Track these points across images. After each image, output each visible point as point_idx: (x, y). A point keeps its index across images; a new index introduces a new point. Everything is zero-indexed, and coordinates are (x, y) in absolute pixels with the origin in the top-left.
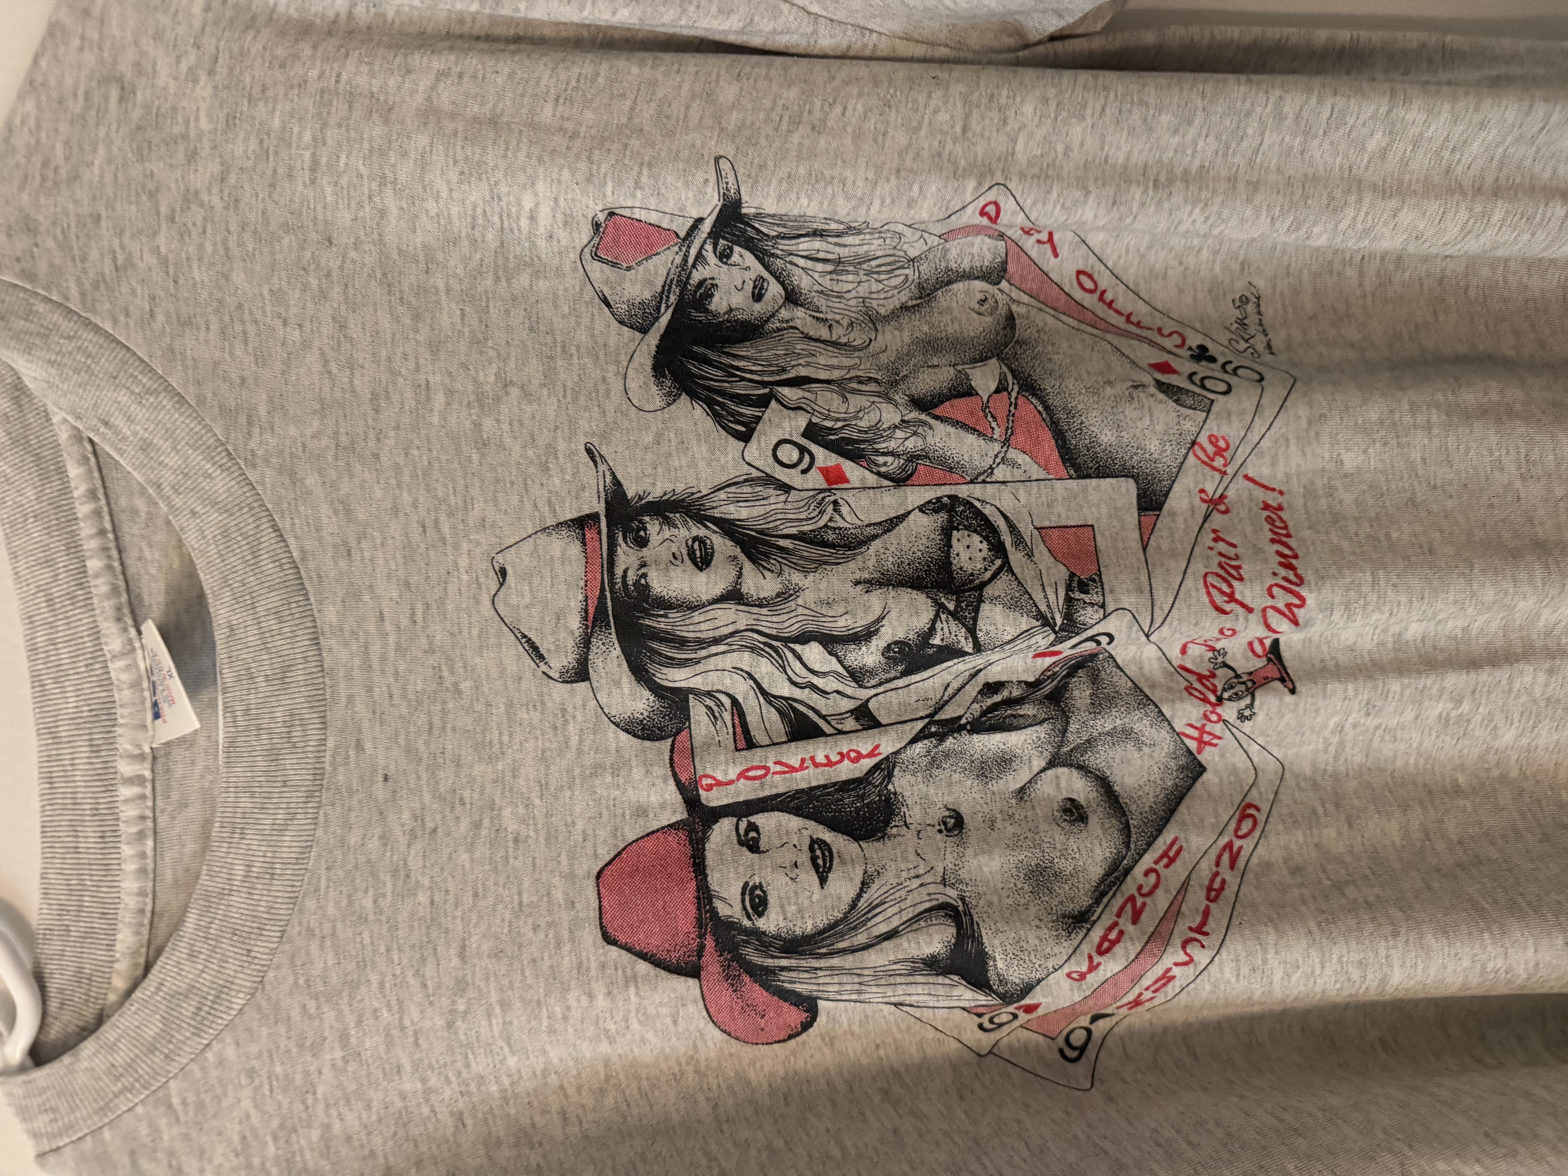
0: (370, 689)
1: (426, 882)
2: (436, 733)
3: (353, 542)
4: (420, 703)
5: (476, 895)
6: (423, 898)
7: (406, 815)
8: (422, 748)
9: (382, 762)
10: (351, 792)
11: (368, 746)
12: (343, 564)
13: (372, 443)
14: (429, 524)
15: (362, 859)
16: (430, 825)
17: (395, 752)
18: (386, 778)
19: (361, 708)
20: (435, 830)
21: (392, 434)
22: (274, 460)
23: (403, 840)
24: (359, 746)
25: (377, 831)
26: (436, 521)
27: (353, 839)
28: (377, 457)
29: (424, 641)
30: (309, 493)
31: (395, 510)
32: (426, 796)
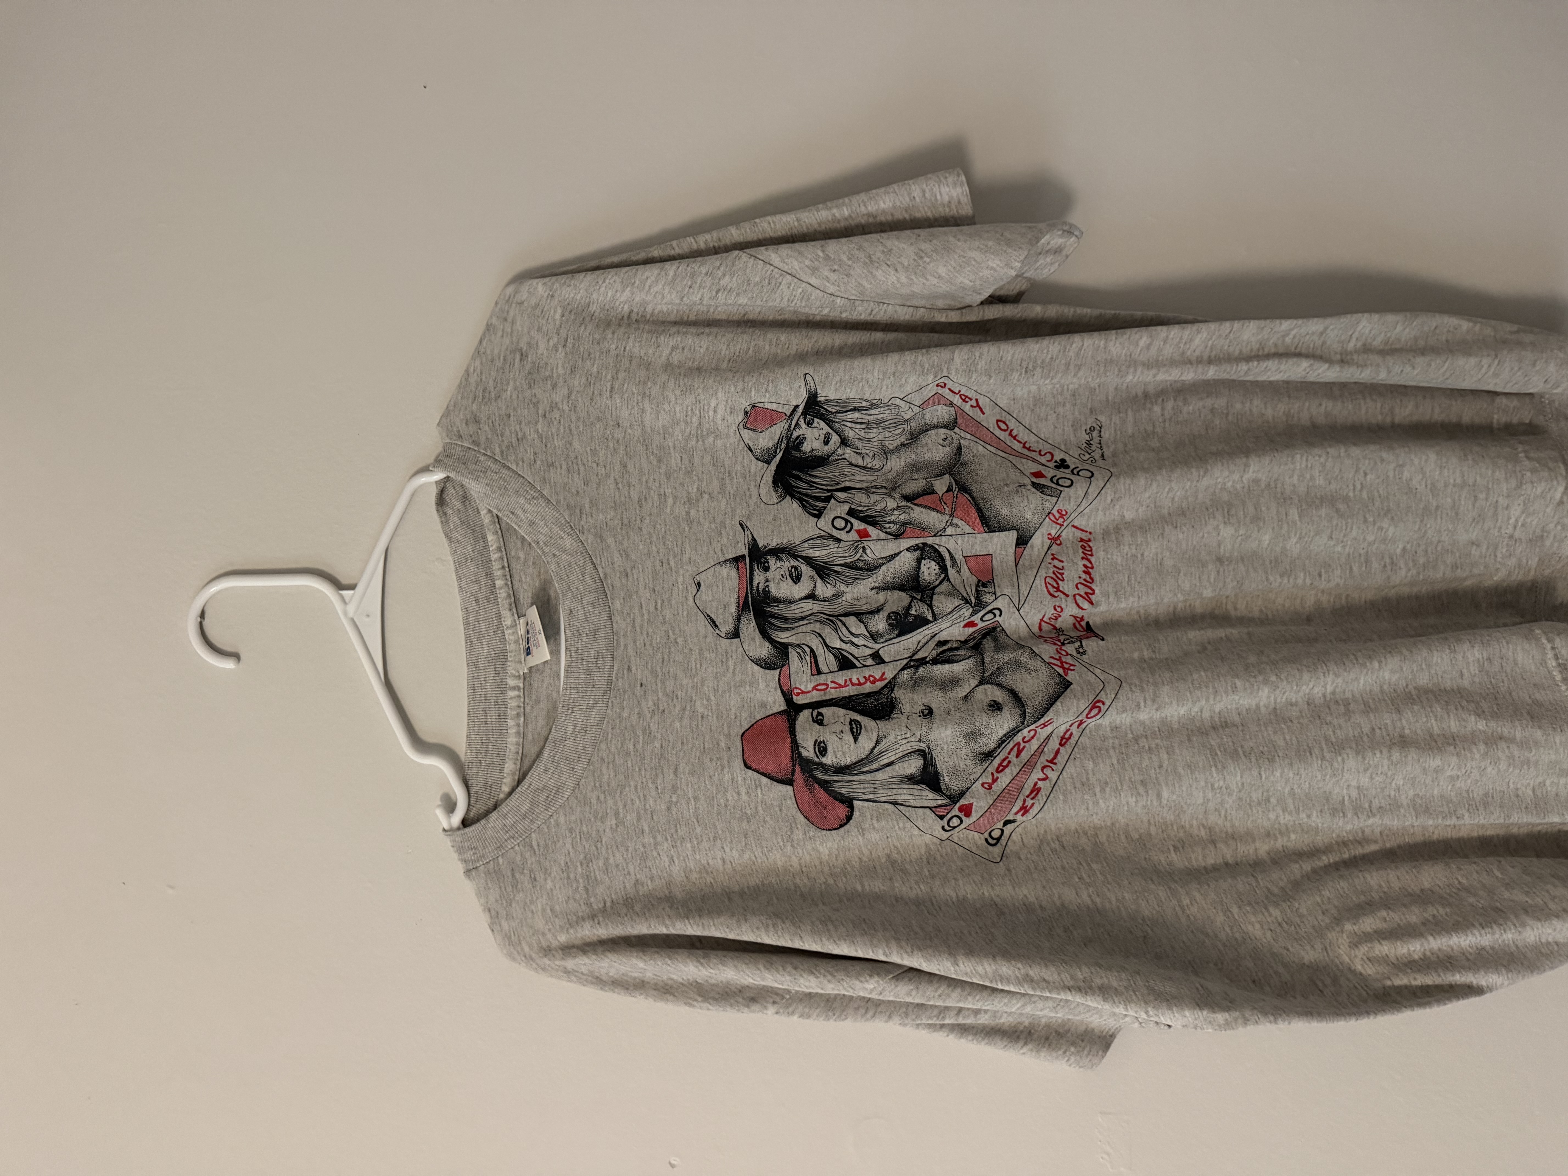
0: (635, 642)
1: (659, 737)
2: (665, 663)
3: (629, 570)
4: (658, 648)
5: (682, 743)
6: (657, 744)
7: (650, 703)
8: (658, 669)
9: (639, 677)
10: (624, 691)
11: (633, 669)
12: (624, 581)
13: (638, 522)
14: (665, 561)
15: (629, 724)
16: (661, 708)
17: (646, 672)
18: (641, 685)
19: (630, 651)
20: (664, 711)
21: (648, 518)
22: (592, 530)
23: (649, 716)
24: (629, 669)
25: (636, 711)
26: (668, 560)
27: (625, 714)
28: (640, 529)
29: (661, 618)
30: (609, 546)
31: (649, 554)
32: (660, 694)
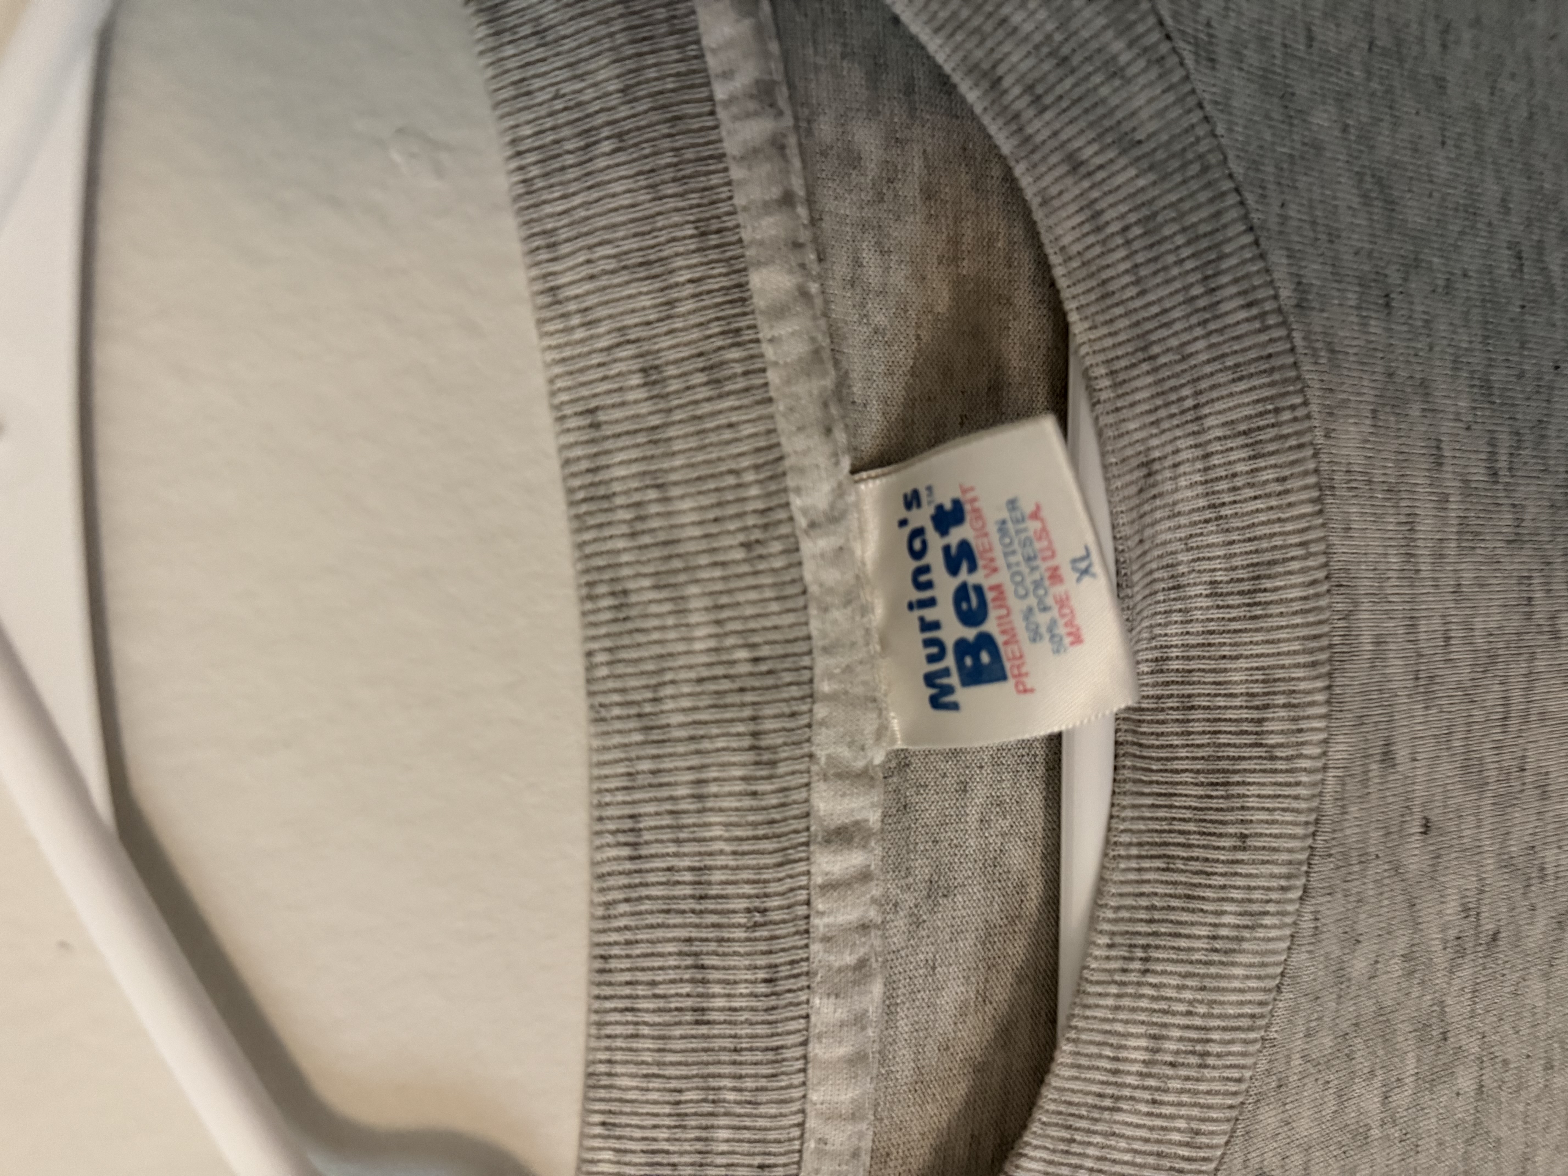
7: (1452, 907)
9: (1420, 791)
10: (1364, 859)
11: (1402, 753)
16: (1489, 927)
17: (1447, 769)
18: (1427, 827)
20: (1495, 937)
23: (1441, 959)
24: (1388, 757)
32: (1490, 862)
